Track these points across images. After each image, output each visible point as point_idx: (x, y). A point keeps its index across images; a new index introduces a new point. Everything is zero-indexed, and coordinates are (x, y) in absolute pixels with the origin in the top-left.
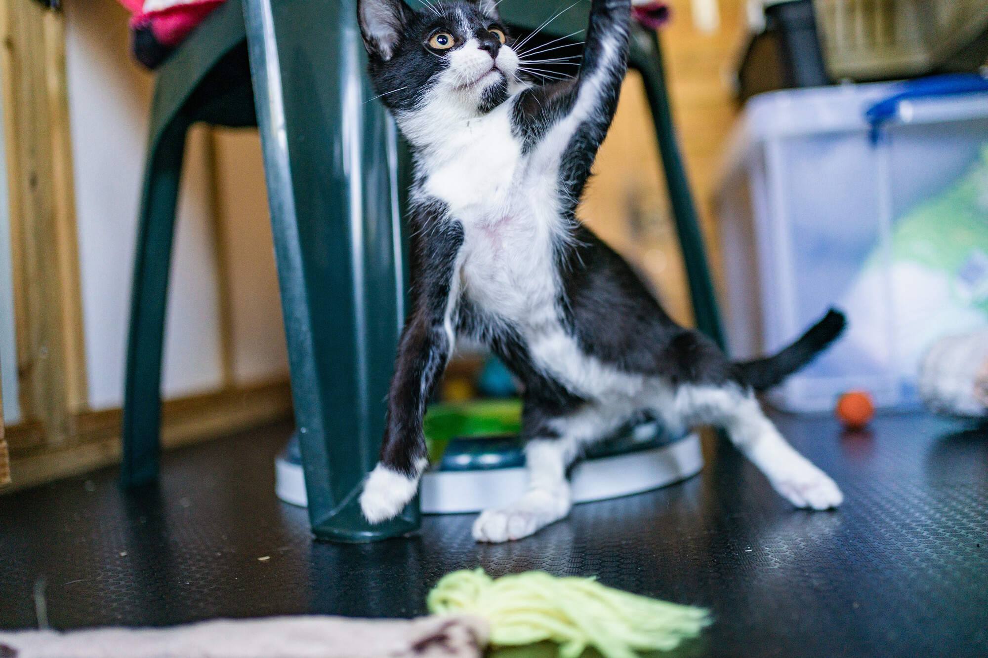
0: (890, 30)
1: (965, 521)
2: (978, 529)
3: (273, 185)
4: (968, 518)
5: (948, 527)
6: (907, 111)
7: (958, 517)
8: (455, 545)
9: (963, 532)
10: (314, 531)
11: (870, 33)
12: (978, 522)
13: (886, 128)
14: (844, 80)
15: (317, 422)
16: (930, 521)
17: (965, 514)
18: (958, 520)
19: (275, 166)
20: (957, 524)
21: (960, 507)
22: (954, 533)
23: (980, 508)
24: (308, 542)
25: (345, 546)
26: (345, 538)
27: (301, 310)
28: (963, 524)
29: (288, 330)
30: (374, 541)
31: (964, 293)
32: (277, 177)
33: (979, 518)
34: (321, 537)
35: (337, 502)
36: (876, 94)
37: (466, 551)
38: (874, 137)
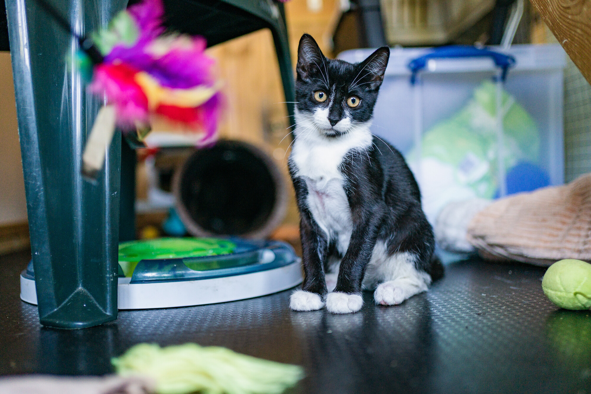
0: (424, 18)
1: (459, 313)
2: (467, 317)
3: (19, 85)
4: (462, 311)
5: (450, 316)
6: (433, 65)
7: (456, 310)
8: (139, 330)
9: (458, 319)
10: (42, 322)
11: (413, 20)
12: (467, 313)
13: (420, 75)
14: (397, 45)
15: (46, 248)
16: (439, 313)
17: (460, 308)
18: (456, 312)
19: (21, 72)
20: (455, 315)
21: (457, 304)
22: (453, 320)
23: (469, 305)
24: (38, 329)
25: (63, 331)
26: (63, 326)
27: (37, 171)
28: (459, 315)
29: (26, 183)
30: (84, 329)
31: (462, 178)
32: (22, 80)
33: (468, 311)
34: (47, 326)
35: (59, 303)
36: (415, 54)
37: (147, 334)
38: (413, 81)
